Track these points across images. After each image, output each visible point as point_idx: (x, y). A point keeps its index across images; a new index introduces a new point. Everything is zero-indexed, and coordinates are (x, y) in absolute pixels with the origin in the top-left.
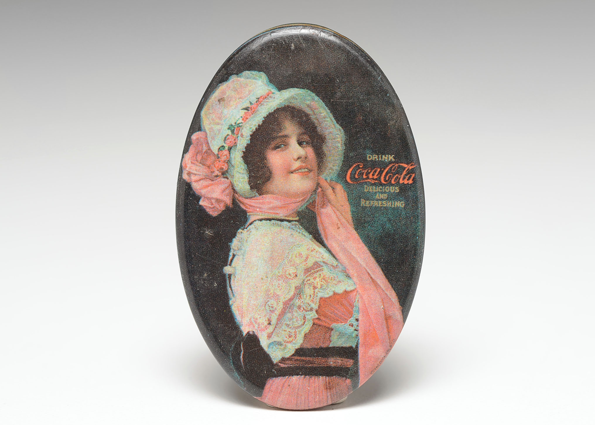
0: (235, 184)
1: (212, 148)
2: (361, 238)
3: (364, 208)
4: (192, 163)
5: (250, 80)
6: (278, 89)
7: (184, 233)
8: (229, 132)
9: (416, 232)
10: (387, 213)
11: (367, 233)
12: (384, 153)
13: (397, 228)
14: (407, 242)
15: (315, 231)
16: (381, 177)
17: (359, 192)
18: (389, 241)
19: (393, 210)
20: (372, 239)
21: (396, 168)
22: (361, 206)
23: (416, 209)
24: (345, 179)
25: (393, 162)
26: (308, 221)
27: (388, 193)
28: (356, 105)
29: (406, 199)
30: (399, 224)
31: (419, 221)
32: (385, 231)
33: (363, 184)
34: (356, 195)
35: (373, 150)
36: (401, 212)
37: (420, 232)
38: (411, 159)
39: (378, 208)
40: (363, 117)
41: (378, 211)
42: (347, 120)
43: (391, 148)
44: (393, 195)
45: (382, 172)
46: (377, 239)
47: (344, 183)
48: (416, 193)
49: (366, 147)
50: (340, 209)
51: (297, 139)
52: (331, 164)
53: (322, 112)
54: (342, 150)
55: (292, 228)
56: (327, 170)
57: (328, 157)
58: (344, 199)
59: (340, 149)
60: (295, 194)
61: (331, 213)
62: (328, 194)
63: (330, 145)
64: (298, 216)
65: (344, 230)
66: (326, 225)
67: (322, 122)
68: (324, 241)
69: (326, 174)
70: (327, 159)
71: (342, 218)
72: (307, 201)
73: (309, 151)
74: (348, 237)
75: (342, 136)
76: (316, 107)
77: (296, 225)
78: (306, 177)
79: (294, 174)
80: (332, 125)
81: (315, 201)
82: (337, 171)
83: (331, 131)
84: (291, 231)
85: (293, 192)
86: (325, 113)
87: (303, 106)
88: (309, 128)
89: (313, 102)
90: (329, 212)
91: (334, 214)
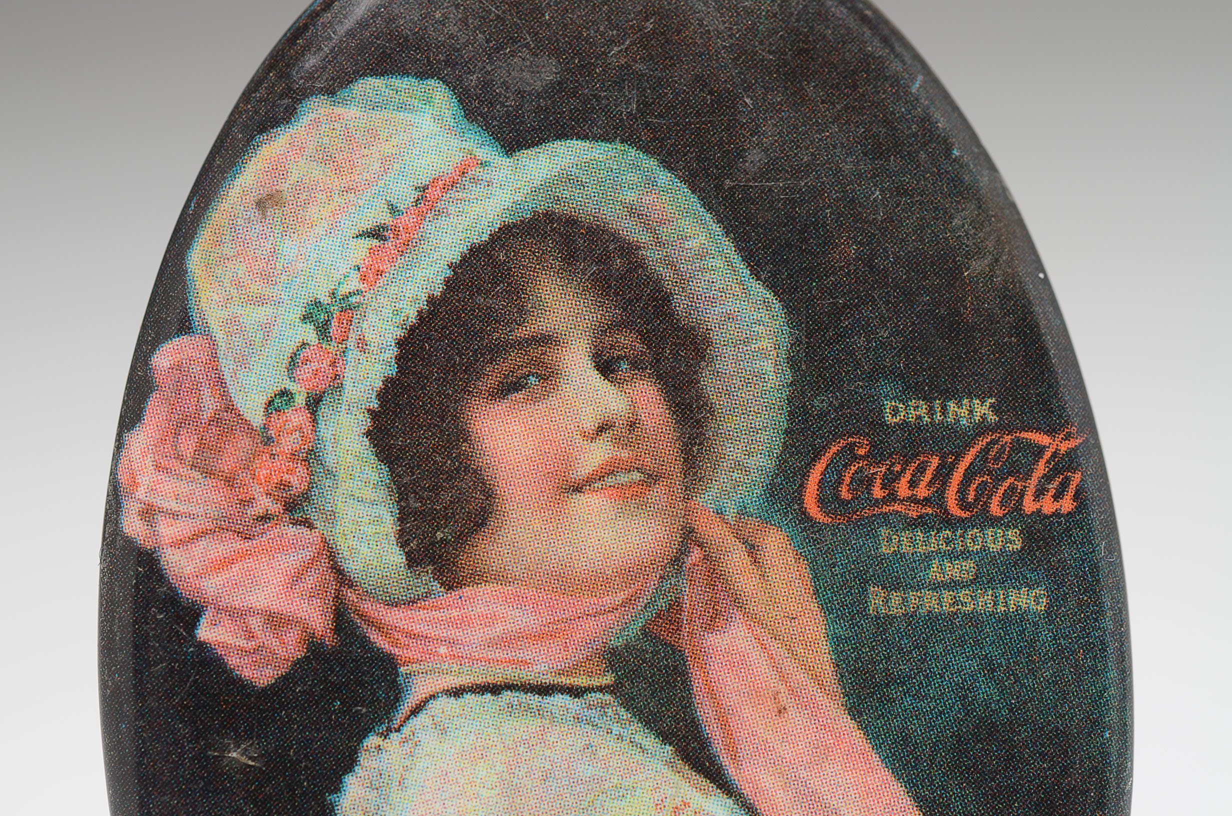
0: (343, 546)
1: (239, 401)
2: (877, 747)
3: (883, 623)
4: (158, 467)
5: (385, 114)
6: (502, 146)
7: (139, 764)
8: (309, 334)
9: (1099, 712)
10: (979, 638)
11: (899, 726)
12: (953, 391)
13: (1021, 700)
14: (1065, 756)
15: (686, 726)
16: (947, 492)
17: (860, 555)
18: (994, 754)
19: (1002, 625)
20: (924, 750)
21: (1004, 452)
22: (870, 615)
23: (1093, 618)
24: (799, 505)
25: (990, 425)
26: (654, 686)
27: (979, 557)
28: (829, 200)
29: (1051, 575)
30: (1028, 681)
31: (1110, 664)
32: (972, 714)
33: (873, 523)
34: (845, 572)
35: (908, 381)
36: (1037, 633)
37: (1113, 711)
38: (1065, 411)
39: (939, 620)
40: (861, 246)
41: (939, 632)
42: (794, 263)
43: (982, 370)
44: (998, 564)
45: (949, 472)
46: (941, 749)
47: (795, 522)
48: (1090, 548)
49: (877, 370)
50: (783, 632)
51: (593, 347)
52: (736, 447)
53: (688, 235)
54: (781, 387)
55: (589, 721)
56: (722, 474)
57: (722, 419)
58: (799, 589)
59: (771, 381)
60: (592, 578)
61: (749, 651)
62: (731, 570)
63: (732, 370)
64: (612, 667)
65: (807, 716)
66: (727, 700)
67: (690, 273)
68: (724, 770)
69: (718, 489)
70: (721, 427)
71: (796, 669)
72: (646, 605)
73: (645, 398)
74: (822, 748)
75: (776, 330)
76: (663, 215)
77: (606, 704)
78: (635, 503)
79: (587, 496)
80: (733, 286)
81: (679, 603)
82: (764, 472)
83: (730, 310)
84: (586, 730)
85: (586, 572)
86: (704, 238)
87: (609, 210)
88: (637, 300)
89: (649, 194)
90: (739, 646)
91: (762, 655)
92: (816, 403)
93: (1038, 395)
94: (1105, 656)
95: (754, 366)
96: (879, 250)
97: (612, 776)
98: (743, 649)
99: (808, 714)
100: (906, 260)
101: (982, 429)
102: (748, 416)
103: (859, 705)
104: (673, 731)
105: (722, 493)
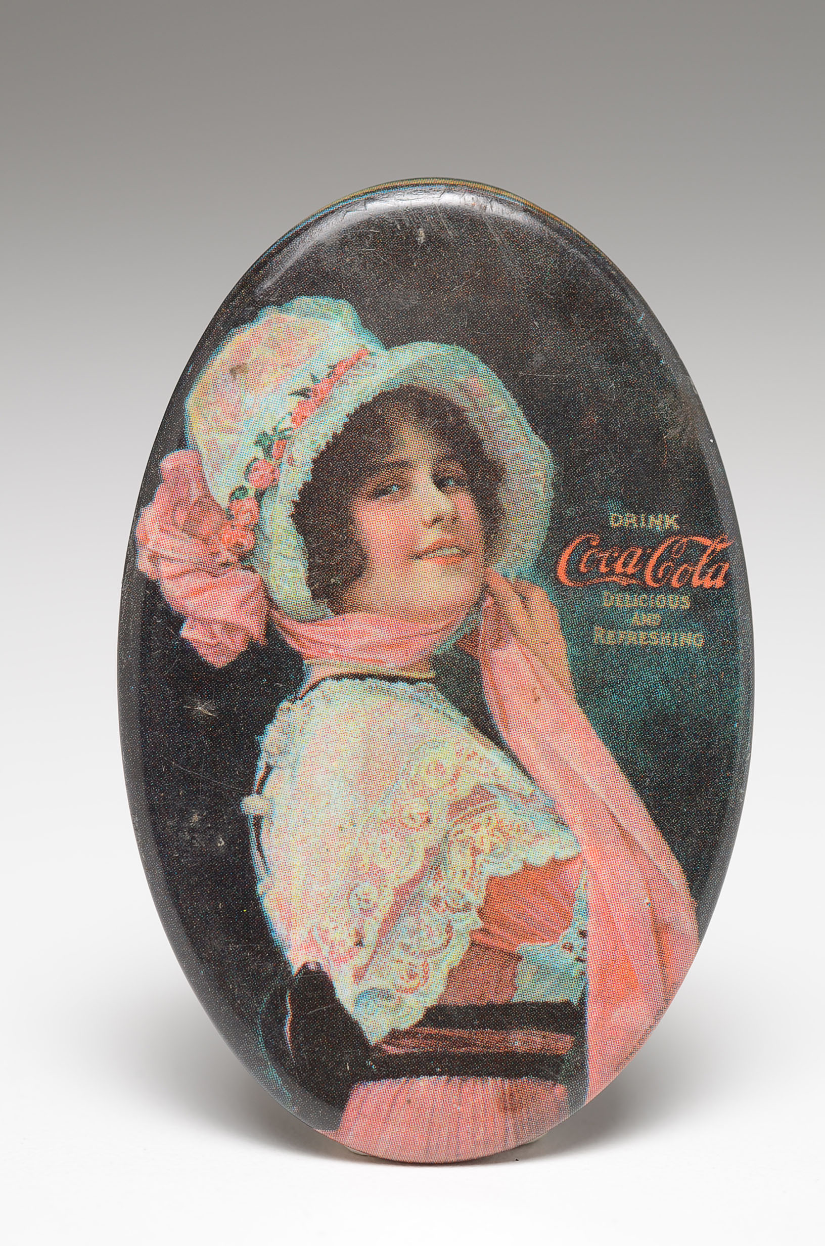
0: (273, 584)
1: (214, 492)
2: (595, 725)
3: (602, 649)
4: (162, 530)
5: (312, 319)
6: (383, 343)
7: (141, 711)
8: (259, 453)
9: (732, 711)
10: (660, 661)
11: (608, 713)
12: (653, 509)
13: (684, 701)
14: (709, 737)
15: (478, 706)
16: (646, 571)
17: (590, 607)
18: (666, 733)
19: (675, 654)
20: (623, 728)
21: (682, 548)
22: (594, 644)
23: (731, 653)
24: (554, 574)
25: (675, 531)
26: (459, 680)
27: (663, 612)
28: (583, 387)
29: (707, 625)
30: (689, 690)
31: (740, 682)
32: (654, 708)
33: (599, 588)
34: (580, 617)
35: (625, 501)
36: (696, 661)
37: (741, 711)
38: (721, 525)
39: (636, 649)
40: (601, 417)
41: (636, 656)
42: (559, 425)
43: (671, 497)
44: (674, 617)
45: (648, 558)
46: (633, 728)
47: (551, 584)
48: (732, 610)
49: (607, 493)
50: (540, 651)
51: (433, 470)
52: (518, 536)
53: (495, 404)
54: (547, 501)
55: (418, 699)
56: (508, 552)
57: (510, 518)
58: (551, 626)
59: (541, 497)
60: (425, 612)
61: (519, 662)
62: (510, 612)
63: (517, 489)
64: (434, 667)
65: (552, 704)
66: (504, 691)
67: (495, 428)
68: (499, 734)
69: (505, 561)
70: (509, 523)
71: (547, 675)
72: (457, 630)
73: (463, 503)
74: (560, 723)
75: (546, 466)
76: (480, 391)
77: (430, 690)
78: (454, 568)
79: (424, 561)
80: (521, 437)
81: (477, 630)
82: (534, 552)
83: (518, 452)
84: (416, 705)
85: (422, 608)
86: (505, 406)
87: (447, 386)
88: (462, 443)
89: (472, 378)
90: (513, 659)
91: (527, 665)
92: (568, 512)
93: (705, 514)
94: (738, 677)
95: (531, 487)
96: (612, 420)
97: (431, 734)
98: (515, 660)
99: (553, 702)
100: (629, 427)
101: (669, 533)
102: (526, 517)
103: (584, 699)
104: (469, 708)
105: (508, 564)
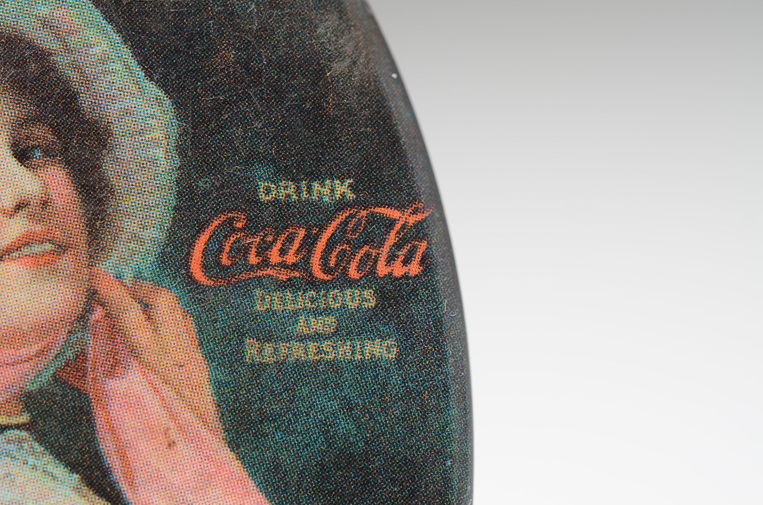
3: (258, 369)
9: (441, 443)
10: (339, 382)
11: (271, 457)
12: (317, 173)
13: (375, 434)
14: (413, 482)
15: (90, 458)
16: (312, 258)
17: (238, 313)
18: (352, 480)
19: (359, 371)
20: (292, 477)
21: (360, 225)
22: (247, 363)
23: (437, 364)
24: (186, 270)
25: (349, 202)
26: (63, 424)
27: (339, 313)
28: (212, 13)
29: (401, 328)
30: (381, 418)
31: (451, 403)
32: (333, 446)
33: (249, 285)
34: (225, 327)
35: (279, 165)
36: (389, 378)
37: (455, 443)
38: (413, 190)
39: (305, 367)
40: (239, 51)
41: (305, 377)
42: (182, 66)
43: (342, 155)
44: (355, 319)
45: (314, 241)
46: (307, 476)
47: (183, 285)
48: (434, 305)
49: (252, 156)
50: (173, 377)
51: (11, 139)
52: (133, 222)
53: (92, 43)
54: (171, 171)
55: (8, 454)
56: (120, 244)
57: (121, 198)
58: (186, 341)
59: (162, 166)
60: (11, 333)
61: (143, 394)
62: (128, 326)
63: (129, 156)
64: (27, 408)
65: (193, 448)
66: (125, 435)
67: (94, 75)
68: (122, 494)
69: (117, 257)
70: (120, 205)
71: (183, 409)
72: (56, 356)
73: (56, 181)
74: (205, 475)
75: (167, 123)
76: (71, 27)
77: (23, 440)
78: (47, 270)
79: (6, 264)
80: (130, 86)
81: (84, 353)
82: (156, 242)
83: (128, 106)
84: (5, 462)
85: (6, 328)
86: (106, 45)
87: (26, 22)
88: (49, 98)
89: (60, 9)
90: (135, 390)
91: (155, 397)
92: (201, 184)
93: (389, 176)
94: (447, 396)
95: (148, 153)
96: (254, 55)
97: (28, 500)
98: (139, 392)
99: (194, 447)
100: (278, 63)
101: (342, 205)
102: (143, 195)
103: (237, 439)
104: (79, 461)
105: (121, 261)
